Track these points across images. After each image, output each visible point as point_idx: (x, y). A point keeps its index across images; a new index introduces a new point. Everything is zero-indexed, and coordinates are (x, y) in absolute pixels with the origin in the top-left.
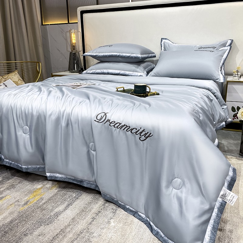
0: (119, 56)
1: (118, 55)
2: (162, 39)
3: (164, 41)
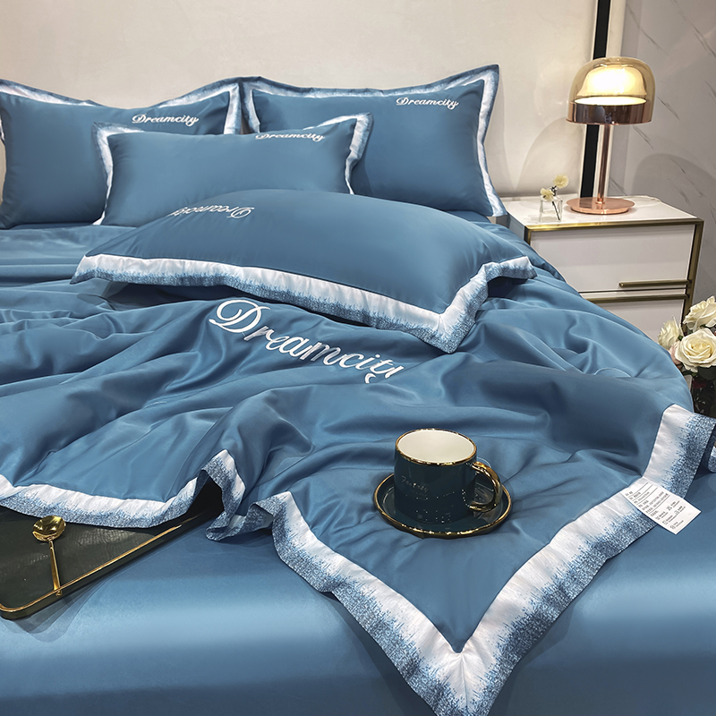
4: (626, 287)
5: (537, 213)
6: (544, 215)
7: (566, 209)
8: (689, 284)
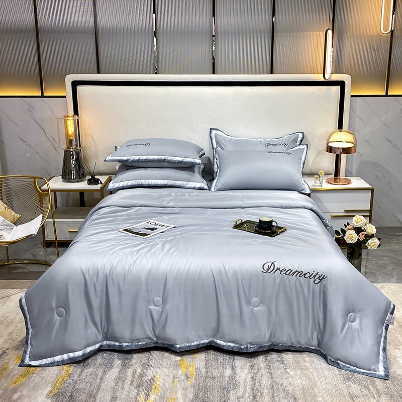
0: (164, 160)
1: (163, 158)
2: (211, 129)
3: (214, 132)
4: (347, 211)
5: (313, 183)
6: (316, 184)
7: (326, 182)
8: (370, 211)
